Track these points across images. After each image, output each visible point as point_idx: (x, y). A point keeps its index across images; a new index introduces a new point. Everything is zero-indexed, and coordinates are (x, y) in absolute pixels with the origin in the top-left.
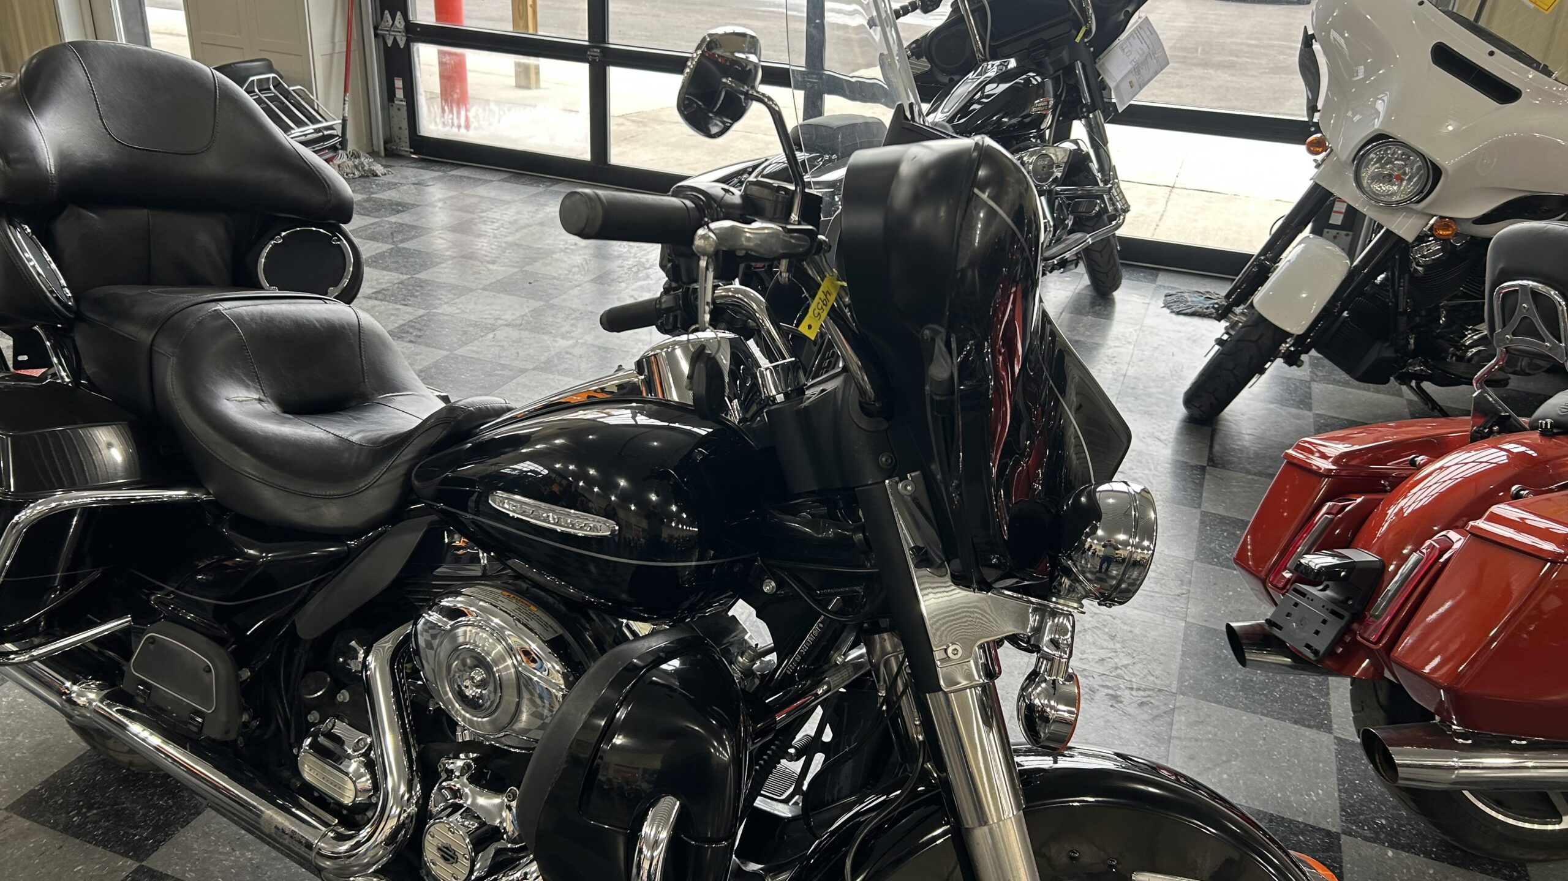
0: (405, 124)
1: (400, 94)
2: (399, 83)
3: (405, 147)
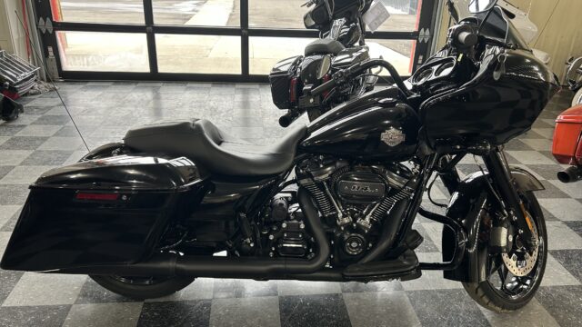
0: (55, 67)
1: (51, 54)
2: (50, 49)
3: (57, 76)
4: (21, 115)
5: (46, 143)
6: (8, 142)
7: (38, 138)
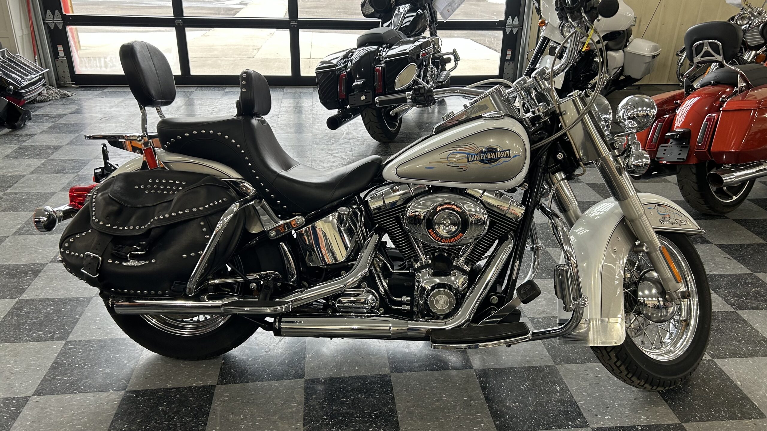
0: (67, 70)
1: (62, 54)
2: (60, 48)
4: (28, 124)
5: (59, 152)
6: (16, 151)
7: (49, 148)
